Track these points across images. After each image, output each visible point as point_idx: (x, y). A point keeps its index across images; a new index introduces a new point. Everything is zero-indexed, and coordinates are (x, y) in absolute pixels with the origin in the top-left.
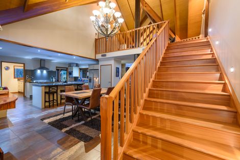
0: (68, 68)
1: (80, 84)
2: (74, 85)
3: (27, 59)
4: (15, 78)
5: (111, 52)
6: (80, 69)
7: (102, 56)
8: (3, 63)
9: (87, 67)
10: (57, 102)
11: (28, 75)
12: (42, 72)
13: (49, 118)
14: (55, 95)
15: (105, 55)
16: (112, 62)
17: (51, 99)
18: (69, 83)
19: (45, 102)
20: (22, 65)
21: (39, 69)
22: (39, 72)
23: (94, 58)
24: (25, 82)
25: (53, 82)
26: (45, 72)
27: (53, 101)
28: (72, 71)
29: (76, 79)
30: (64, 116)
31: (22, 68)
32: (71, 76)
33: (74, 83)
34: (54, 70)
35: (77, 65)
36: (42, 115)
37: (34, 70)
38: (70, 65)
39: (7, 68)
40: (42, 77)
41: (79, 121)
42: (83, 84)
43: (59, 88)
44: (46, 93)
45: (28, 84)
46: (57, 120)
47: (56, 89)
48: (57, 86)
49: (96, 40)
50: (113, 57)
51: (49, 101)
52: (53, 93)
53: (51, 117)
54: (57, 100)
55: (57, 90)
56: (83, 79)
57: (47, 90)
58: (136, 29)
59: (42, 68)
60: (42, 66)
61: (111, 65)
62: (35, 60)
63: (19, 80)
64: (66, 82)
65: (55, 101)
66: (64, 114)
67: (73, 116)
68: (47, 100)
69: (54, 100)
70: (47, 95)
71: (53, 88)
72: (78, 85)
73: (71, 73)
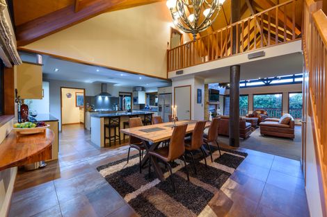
0: (132, 93)
1: (148, 114)
2: (141, 115)
3: (88, 84)
4: (76, 106)
5: (191, 66)
6: (147, 94)
7: (178, 73)
8: (63, 89)
9: (156, 91)
10: (119, 139)
11: (88, 103)
12: (103, 99)
13: (107, 166)
14: (117, 129)
15: (182, 72)
16: (192, 82)
17: (112, 135)
18: (134, 112)
19: (105, 138)
20: (83, 91)
21: (100, 95)
22: (100, 98)
23: (165, 77)
24: (85, 111)
25: (115, 112)
26: (107, 99)
27: (115, 137)
28: (137, 97)
29: (142, 107)
30: (129, 165)
31: (83, 94)
32: (135, 103)
33: (139, 112)
34: (117, 96)
35: (143, 89)
36: (99, 159)
37: (96, 96)
38: (135, 89)
39: (69, 96)
40: (103, 105)
41: (150, 177)
42: (151, 114)
43: (121, 119)
44: (105, 126)
45: (88, 113)
46: (117, 173)
47: (118, 121)
48: (119, 117)
49: (168, 51)
50: (192, 74)
51: (110, 138)
52: (115, 127)
53: (111, 164)
54: (119, 137)
55: (119, 123)
56: (150, 107)
57: (107, 123)
58: (234, 24)
59: (103, 94)
60: (104, 91)
61: (190, 86)
62: (96, 84)
63: (80, 109)
64: (130, 111)
65: (117, 138)
66: (128, 159)
67: (140, 166)
68: (107, 136)
69: (115, 135)
70: (107, 130)
71: (115, 119)
72: (146, 115)
73: (136, 100)
